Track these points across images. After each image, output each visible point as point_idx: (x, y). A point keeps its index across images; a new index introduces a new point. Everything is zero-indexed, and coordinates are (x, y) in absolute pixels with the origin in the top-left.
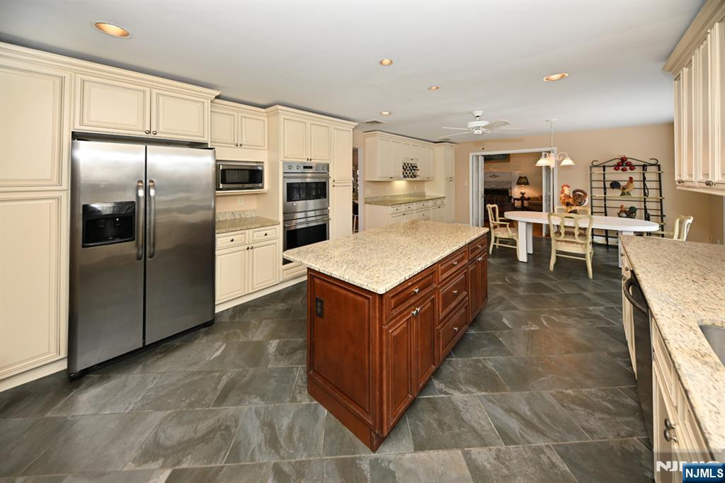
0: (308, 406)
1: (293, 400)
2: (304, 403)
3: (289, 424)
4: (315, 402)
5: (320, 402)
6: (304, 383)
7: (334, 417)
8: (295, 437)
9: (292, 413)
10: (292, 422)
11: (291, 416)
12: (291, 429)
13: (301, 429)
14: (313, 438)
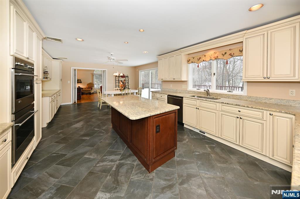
0: (156, 173)
1: (152, 180)
2: (154, 175)
3: (163, 181)
4: (155, 171)
5: (155, 169)
6: (143, 175)
7: (163, 165)
8: (169, 178)
9: (158, 180)
10: (163, 179)
11: (160, 180)
12: (165, 180)
13: (166, 176)
14: (170, 172)
